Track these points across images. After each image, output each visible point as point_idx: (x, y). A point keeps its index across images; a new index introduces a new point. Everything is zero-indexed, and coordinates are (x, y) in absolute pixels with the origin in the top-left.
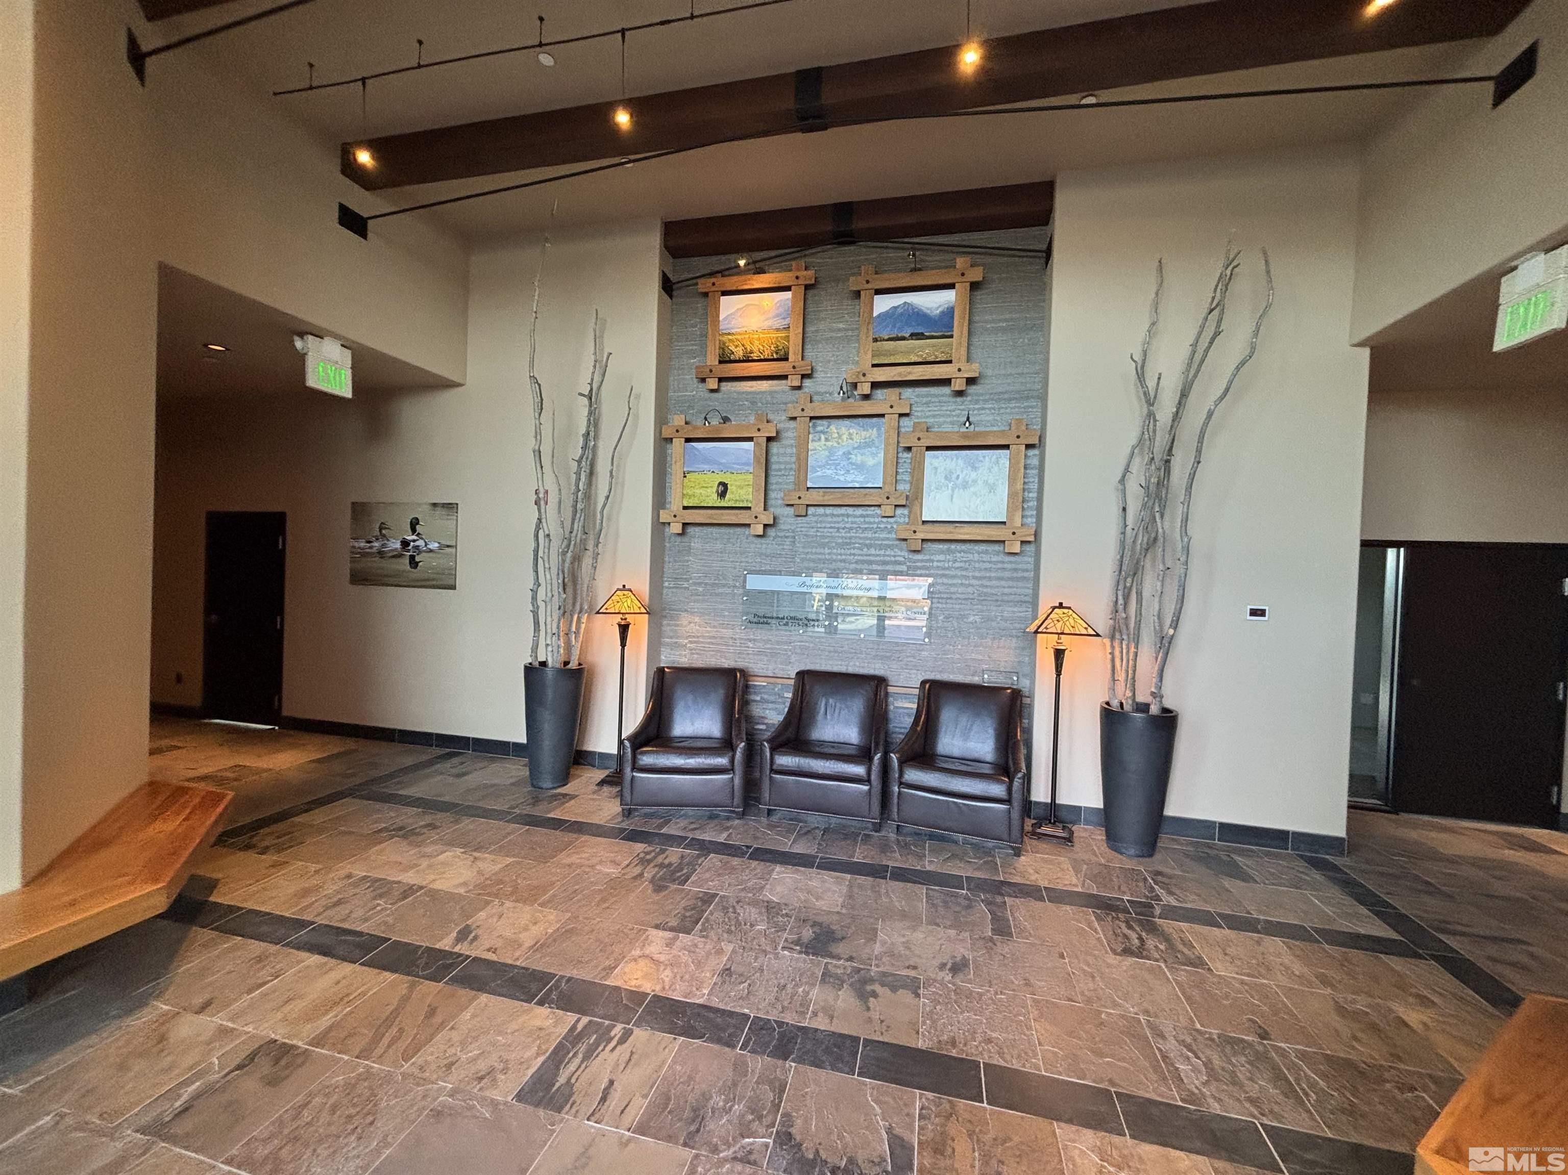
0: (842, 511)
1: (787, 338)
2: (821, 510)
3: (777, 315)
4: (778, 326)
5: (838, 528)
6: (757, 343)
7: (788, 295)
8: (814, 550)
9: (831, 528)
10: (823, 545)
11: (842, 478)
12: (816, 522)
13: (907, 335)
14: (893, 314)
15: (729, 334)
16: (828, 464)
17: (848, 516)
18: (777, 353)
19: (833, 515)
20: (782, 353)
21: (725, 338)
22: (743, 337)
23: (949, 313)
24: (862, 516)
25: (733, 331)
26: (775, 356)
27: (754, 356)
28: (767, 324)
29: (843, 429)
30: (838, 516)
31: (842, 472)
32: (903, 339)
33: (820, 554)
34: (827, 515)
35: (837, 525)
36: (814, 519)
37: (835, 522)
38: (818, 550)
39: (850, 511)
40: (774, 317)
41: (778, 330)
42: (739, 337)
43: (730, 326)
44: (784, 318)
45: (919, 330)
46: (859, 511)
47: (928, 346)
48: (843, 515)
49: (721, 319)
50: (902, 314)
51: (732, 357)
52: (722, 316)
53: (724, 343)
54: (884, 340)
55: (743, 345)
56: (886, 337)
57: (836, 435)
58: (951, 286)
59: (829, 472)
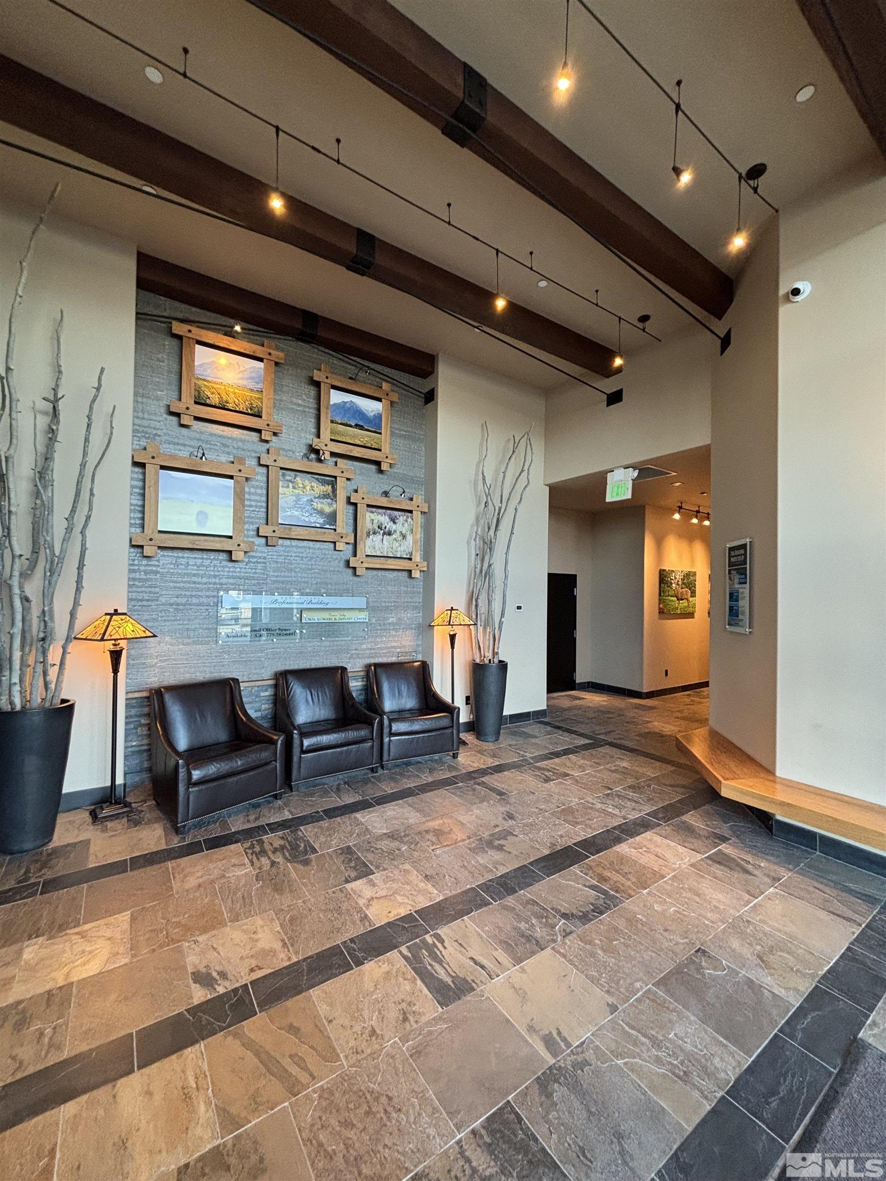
0: (305, 543)
1: (261, 399)
2: (288, 542)
3: (251, 378)
4: (252, 387)
5: (302, 557)
6: (232, 396)
7: (260, 365)
8: (282, 574)
9: (296, 556)
10: (291, 570)
11: (307, 519)
12: (284, 551)
13: (353, 424)
14: (344, 407)
15: (205, 380)
16: (295, 507)
17: (309, 548)
18: (251, 409)
19: (297, 547)
20: (256, 410)
21: (201, 383)
22: (219, 386)
23: (379, 417)
24: (319, 549)
25: (208, 379)
26: (249, 411)
27: (230, 406)
28: (241, 382)
29: (306, 481)
30: (302, 547)
31: (307, 515)
32: (351, 426)
33: (288, 577)
34: (293, 547)
35: (301, 555)
36: (281, 549)
37: (299, 553)
38: (286, 574)
39: (311, 544)
40: (248, 379)
41: (252, 390)
42: (215, 386)
43: (205, 373)
44: (257, 383)
45: (360, 423)
46: (318, 545)
47: (367, 436)
48: (305, 547)
49: (196, 364)
50: (349, 409)
51: (208, 402)
52: (197, 363)
53: (200, 387)
54: (338, 423)
55: (219, 394)
56: (339, 422)
57: (301, 486)
58: (379, 400)
59: (296, 513)
